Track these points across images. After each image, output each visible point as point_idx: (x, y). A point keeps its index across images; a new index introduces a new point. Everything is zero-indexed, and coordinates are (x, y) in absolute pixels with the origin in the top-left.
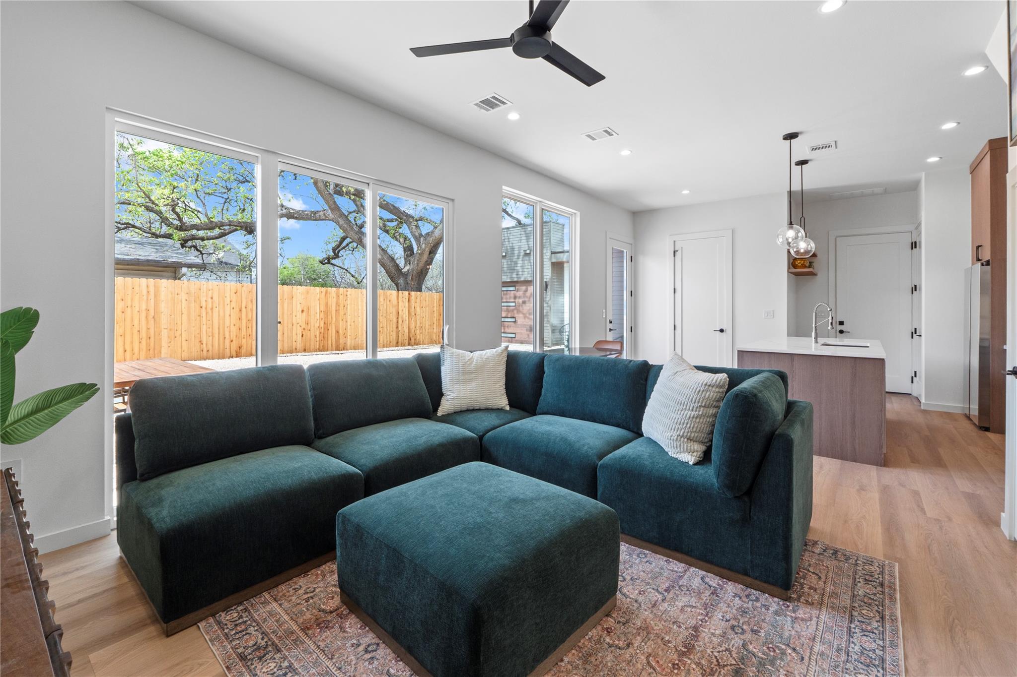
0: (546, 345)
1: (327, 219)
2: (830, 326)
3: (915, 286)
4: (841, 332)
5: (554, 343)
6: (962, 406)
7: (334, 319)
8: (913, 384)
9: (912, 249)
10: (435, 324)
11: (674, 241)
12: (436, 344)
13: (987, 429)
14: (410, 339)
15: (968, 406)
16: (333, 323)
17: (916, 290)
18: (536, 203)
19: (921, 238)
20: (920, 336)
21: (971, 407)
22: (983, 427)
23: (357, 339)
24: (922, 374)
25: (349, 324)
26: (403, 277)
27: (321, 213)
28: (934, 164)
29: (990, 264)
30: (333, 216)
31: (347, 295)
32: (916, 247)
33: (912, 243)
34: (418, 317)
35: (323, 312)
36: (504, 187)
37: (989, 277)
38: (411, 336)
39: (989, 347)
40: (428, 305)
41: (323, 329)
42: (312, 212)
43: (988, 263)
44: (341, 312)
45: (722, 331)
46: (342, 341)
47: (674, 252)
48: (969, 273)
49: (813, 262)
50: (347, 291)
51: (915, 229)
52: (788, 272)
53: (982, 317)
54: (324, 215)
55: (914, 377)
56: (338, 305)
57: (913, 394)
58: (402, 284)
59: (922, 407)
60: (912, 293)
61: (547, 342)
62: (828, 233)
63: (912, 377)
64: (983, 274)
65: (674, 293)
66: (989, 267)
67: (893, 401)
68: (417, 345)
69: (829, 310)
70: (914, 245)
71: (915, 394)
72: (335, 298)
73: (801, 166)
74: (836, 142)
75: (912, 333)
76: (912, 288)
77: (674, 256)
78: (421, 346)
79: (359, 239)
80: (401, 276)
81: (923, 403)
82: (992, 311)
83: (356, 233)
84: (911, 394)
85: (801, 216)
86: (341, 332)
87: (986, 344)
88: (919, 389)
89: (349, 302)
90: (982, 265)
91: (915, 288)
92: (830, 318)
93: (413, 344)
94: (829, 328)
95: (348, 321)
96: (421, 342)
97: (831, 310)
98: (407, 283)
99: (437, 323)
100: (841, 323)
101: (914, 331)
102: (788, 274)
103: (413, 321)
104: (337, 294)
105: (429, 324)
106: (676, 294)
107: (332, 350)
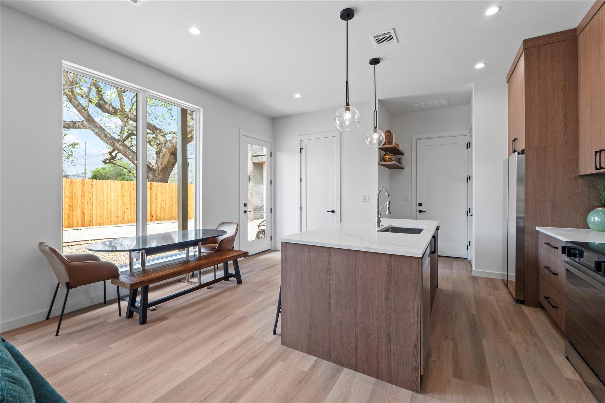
0: (249, 219)
1: (84, 127)
2: (388, 211)
3: (469, 176)
4: (420, 211)
5: (255, 218)
6: (502, 273)
7: (79, 203)
8: (468, 251)
9: (467, 148)
10: (174, 206)
11: (301, 141)
12: (175, 219)
13: (522, 302)
14: (152, 217)
15: (507, 274)
16: (78, 205)
17: (470, 180)
18: (140, 91)
19: (472, 140)
20: (472, 215)
21: (508, 274)
22: (520, 300)
23: (102, 218)
24: (473, 244)
25: (94, 206)
26: (152, 172)
27: (80, 123)
28: (481, 71)
29: (525, 153)
30: (89, 126)
31: (92, 185)
32: (469, 147)
33: (467, 144)
34: (159, 201)
35: (68, 197)
36: (64, 62)
37: (524, 164)
38: (153, 214)
39: (524, 227)
40: (168, 192)
41: (68, 210)
42: (73, 122)
43: (523, 152)
44: (87, 198)
45: (333, 212)
46: (87, 218)
47: (301, 149)
48: (507, 164)
49: (402, 159)
50: (93, 181)
51: (469, 133)
52: (379, 164)
53: (518, 200)
54: (82, 124)
55: (469, 246)
56: (83, 191)
57: (468, 259)
58: (151, 177)
59: (473, 274)
60: (467, 182)
61: (250, 217)
62: (412, 136)
63: (468, 245)
64: (519, 162)
65: (301, 181)
66: (524, 155)
67: (454, 267)
68: (158, 220)
69: (387, 194)
70: (469, 145)
71: (469, 259)
72: (80, 187)
73: (374, 66)
74: (394, 29)
75: (467, 212)
76: (467, 178)
77: (301, 152)
78: (161, 221)
79: (112, 144)
80: (150, 172)
81: (474, 271)
82: (526, 195)
83: (110, 139)
84: (466, 258)
85: (375, 110)
86: (86, 212)
87: (521, 225)
88: (471, 255)
89: (94, 189)
90: (519, 154)
91: (469, 178)
92: (388, 203)
93: (155, 220)
94: (387, 213)
95: (94, 204)
96: (162, 218)
97: (389, 195)
98: (155, 176)
99: (175, 205)
100: (420, 205)
101: (468, 211)
102: (379, 167)
103: (155, 204)
104: (82, 183)
105: (169, 205)
106: (302, 183)
107: (77, 227)
